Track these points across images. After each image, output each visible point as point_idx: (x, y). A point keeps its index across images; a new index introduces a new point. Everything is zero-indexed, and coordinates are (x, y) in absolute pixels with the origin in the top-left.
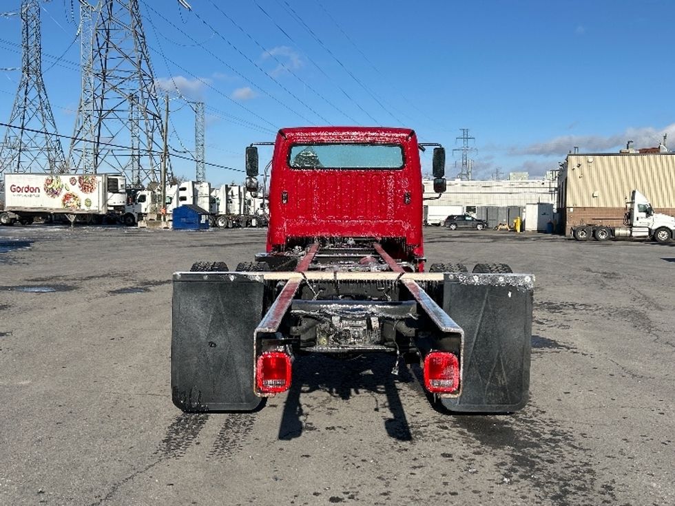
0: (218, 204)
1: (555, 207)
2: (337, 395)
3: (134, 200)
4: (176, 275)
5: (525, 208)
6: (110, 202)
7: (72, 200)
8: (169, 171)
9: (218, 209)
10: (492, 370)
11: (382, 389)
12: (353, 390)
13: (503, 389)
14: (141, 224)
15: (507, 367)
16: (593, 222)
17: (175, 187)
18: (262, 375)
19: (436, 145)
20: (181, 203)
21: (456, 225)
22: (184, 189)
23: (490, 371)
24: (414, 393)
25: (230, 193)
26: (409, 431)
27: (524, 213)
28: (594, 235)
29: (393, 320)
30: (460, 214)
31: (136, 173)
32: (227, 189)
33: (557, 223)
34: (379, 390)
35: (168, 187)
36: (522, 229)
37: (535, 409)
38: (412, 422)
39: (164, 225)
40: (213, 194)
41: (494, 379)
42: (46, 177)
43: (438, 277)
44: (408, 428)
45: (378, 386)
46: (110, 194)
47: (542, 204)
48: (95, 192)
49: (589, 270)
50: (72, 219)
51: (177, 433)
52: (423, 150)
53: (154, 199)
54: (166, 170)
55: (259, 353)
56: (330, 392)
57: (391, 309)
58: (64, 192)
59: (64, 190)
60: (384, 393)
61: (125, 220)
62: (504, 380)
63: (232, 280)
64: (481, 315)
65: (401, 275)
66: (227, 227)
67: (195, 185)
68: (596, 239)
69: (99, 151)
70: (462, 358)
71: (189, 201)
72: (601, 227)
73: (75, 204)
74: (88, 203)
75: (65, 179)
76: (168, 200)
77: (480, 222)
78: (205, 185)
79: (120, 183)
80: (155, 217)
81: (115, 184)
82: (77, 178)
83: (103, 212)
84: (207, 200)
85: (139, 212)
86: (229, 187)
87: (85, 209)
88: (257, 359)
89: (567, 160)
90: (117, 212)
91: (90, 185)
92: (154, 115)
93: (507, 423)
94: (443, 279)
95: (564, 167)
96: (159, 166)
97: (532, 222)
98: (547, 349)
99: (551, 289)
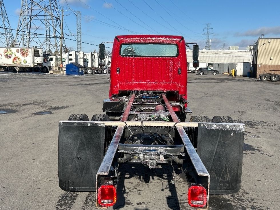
0: (88, 62)
1: (251, 64)
2: (143, 180)
3: (47, 60)
4: (60, 123)
5: (237, 64)
6: (35, 61)
7: (17, 60)
8: (64, 45)
9: (88, 65)
10: (222, 173)
11: (165, 176)
12: (151, 177)
13: (228, 182)
14: (50, 72)
15: (230, 171)
16: (270, 72)
17: (67, 54)
18: (100, 198)
19: (194, 43)
20: (70, 62)
21: (203, 73)
22: (71, 55)
23: (221, 173)
24: (181, 180)
25: (93, 57)
26: (179, 206)
27: (236, 67)
28: (270, 79)
29: (172, 156)
30: (205, 67)
31: (48, 46)
32: (92, 55)
33: (252, 72)
34: (164, 177)
35: (63, 53)
36: (235, 74)
37: (243, 191)
38: (181, 200)
39: (62, 72)
40: (85, 57)
41: (223, 177)
42: (5, 49)
43: (195, 125)
44: (178, 203)
45: (164, 175)
46: (35, 58)
47: (245, 63)
48: (28, 56)
49: (268, 100)
50: (17, 69)
51: (61, 206)
52: (188, 46)
53: (57, 60)
54: (62, 45)
55: (99, 185)
56: (140, 178)
57: (170, 150)
58: (13, 57)
59: (13, 55)
60: (166, 179)
61: (43, 70)
62: (228, 177)
63: (89, 126)
64: (217, 145)
65: (176, 124)
66: (92, 74)
67: (77, 53)
68: (271, 81)
69: (30, 35)
70: (208, 190)
71: (74, 61)
72: (274, 75)
73: (19, 62)
74: (25, 62)
75: (14, 50)
76: (63, 60)
77: (214, 71)
78: (81, 53)
79: (40, 52)
80: (57, 68)
81: (38, 53)
82: (19, 49)
83: (32, 66)
84: (82, 60)
85: (49, 66)
86: (93, 53)
87: (23, 65)
88: (98, 189)
89: (258, 41)
90: (39, 66)
91: (26, 53)
92: (57, 18)
93: (229, 200)
94: (198, 126)
95: (257, 44)
96: (59, 43)
97: (240, 71)
98: (248, 152)
99: (250, 112)
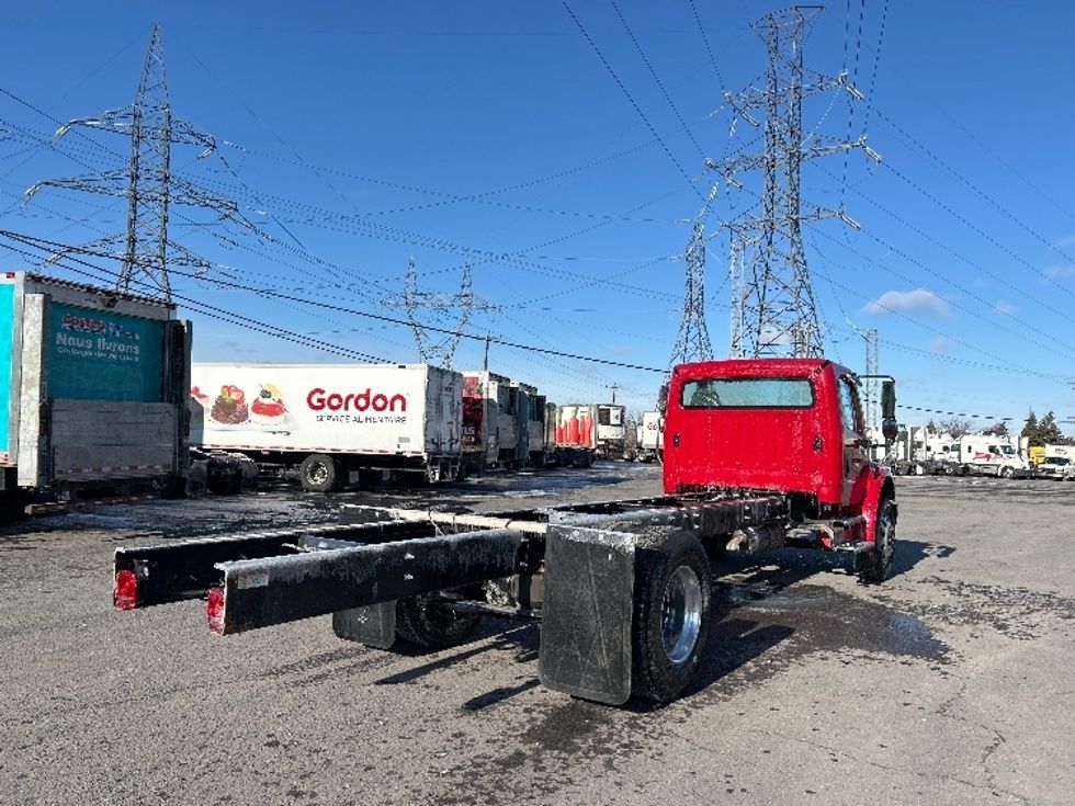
10: (592, 646)
13: (604, 672)
15: (607, 647)
23: (589, 648)
41: (593, 659)
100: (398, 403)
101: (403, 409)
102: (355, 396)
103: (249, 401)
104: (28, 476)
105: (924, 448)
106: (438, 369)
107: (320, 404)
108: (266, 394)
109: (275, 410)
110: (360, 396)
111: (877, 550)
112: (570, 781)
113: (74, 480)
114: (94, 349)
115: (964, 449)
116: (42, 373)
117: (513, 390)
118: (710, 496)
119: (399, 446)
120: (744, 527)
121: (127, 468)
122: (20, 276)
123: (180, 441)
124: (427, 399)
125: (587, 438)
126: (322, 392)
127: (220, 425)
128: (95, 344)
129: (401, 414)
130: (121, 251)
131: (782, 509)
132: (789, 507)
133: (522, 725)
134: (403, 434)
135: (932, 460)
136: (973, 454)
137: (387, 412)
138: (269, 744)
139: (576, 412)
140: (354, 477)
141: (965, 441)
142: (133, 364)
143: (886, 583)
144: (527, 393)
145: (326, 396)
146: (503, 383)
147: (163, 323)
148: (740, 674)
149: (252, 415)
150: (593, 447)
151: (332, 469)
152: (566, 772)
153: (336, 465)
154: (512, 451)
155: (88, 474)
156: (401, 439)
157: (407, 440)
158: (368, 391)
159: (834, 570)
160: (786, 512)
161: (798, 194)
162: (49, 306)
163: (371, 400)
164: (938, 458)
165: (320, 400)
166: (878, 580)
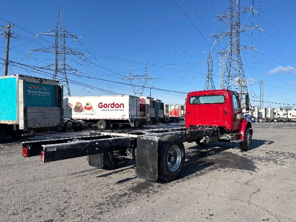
0: (262, 114)
25: (267, 110)
40: (259, 111)
66: (263, 122)
100: (122, 106)
101: (123, 107)
102: (111, 104)
103: (83, 106)
104: (22, 126)
105: (277, 114)
106: (132, 96)
107: (101, 107)
108: (88, 104)
109: (90, 108)
110: (112, 104)
111: (245, 142)
112: (136, 200)
113: (33, 127)
114: (38, 94)
115: (289, 114)
116: (24, 100)
117: (154, 101)
118: (198, 128)
119: (122, 117)
120: (205, 136)
121: (47, 124)
122: (17, 75)
123: (61, 117)
124: (130, 105)
125: (178, 114)
126: (102, 103)
127: (76, 113)
128: (38, 92)
129: (123, 109)
130: (54, 68)
131: (217, 131)
132: (219, 131)
133: (130, 186)
134: (123, 114)
135: (280, 118)
136: (291, 115)
137: (119, 108)
138: (64, 191)
139: (175, 107)
140: (111, 126)
141: (289, 112)
142: (48, 97)
143: (248, 151)
144: (158, 102)
145: (103, 104)
146: (151, 100)
147: (56, 86)
148: (194, 174)
149: (84, 110)
150: (180, 116)
151: (105, 124)
152: (136, 198)
153: (106, 122)
154: (154, 118)
155: (37, 126)
156: (123, 116)
157: (125, 116)
158: (114, 103)
159: (235, 148)
160: (218, 132)
161: (239, 43)
162: (25, 83)
163: (115, 105)
164: (281, 117)
165: (101, 105)
166: (246, 150)
